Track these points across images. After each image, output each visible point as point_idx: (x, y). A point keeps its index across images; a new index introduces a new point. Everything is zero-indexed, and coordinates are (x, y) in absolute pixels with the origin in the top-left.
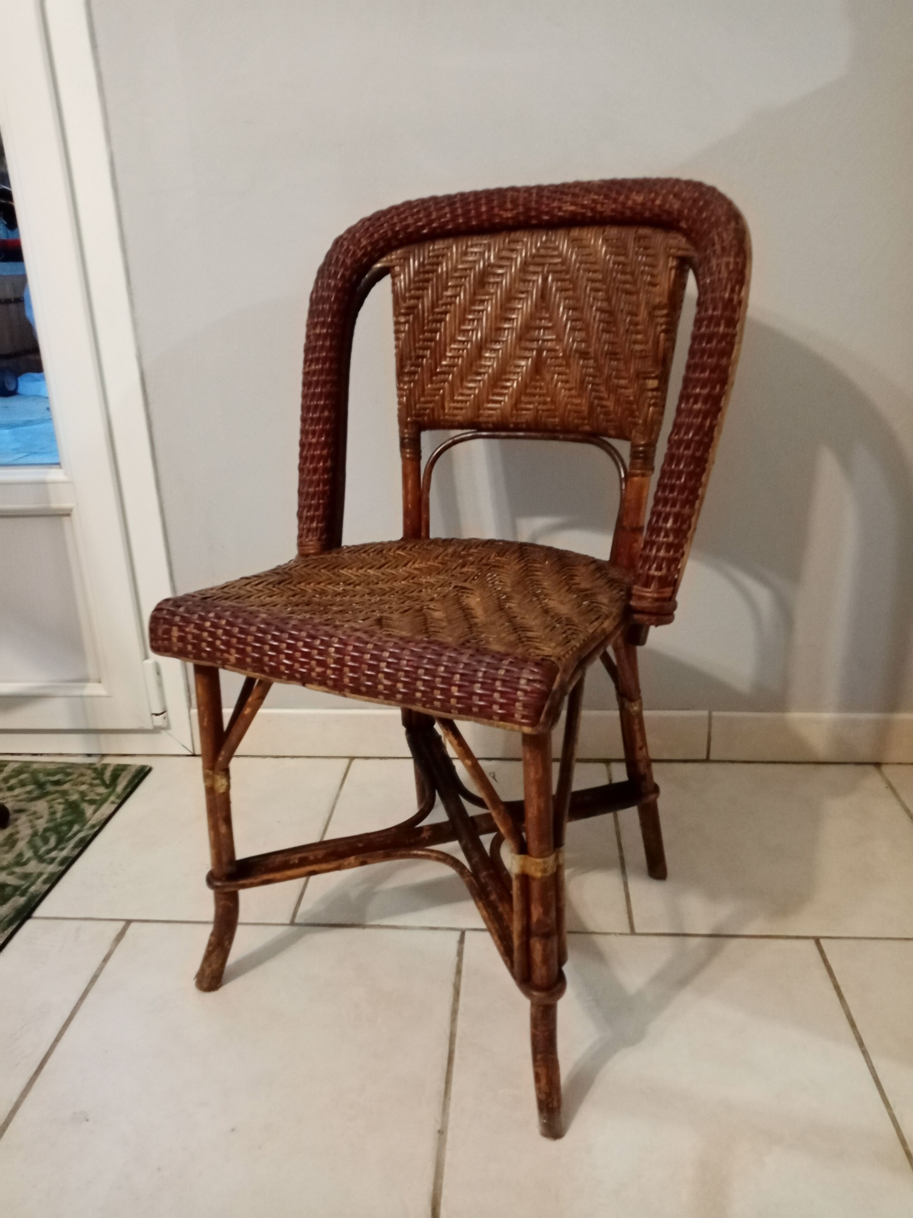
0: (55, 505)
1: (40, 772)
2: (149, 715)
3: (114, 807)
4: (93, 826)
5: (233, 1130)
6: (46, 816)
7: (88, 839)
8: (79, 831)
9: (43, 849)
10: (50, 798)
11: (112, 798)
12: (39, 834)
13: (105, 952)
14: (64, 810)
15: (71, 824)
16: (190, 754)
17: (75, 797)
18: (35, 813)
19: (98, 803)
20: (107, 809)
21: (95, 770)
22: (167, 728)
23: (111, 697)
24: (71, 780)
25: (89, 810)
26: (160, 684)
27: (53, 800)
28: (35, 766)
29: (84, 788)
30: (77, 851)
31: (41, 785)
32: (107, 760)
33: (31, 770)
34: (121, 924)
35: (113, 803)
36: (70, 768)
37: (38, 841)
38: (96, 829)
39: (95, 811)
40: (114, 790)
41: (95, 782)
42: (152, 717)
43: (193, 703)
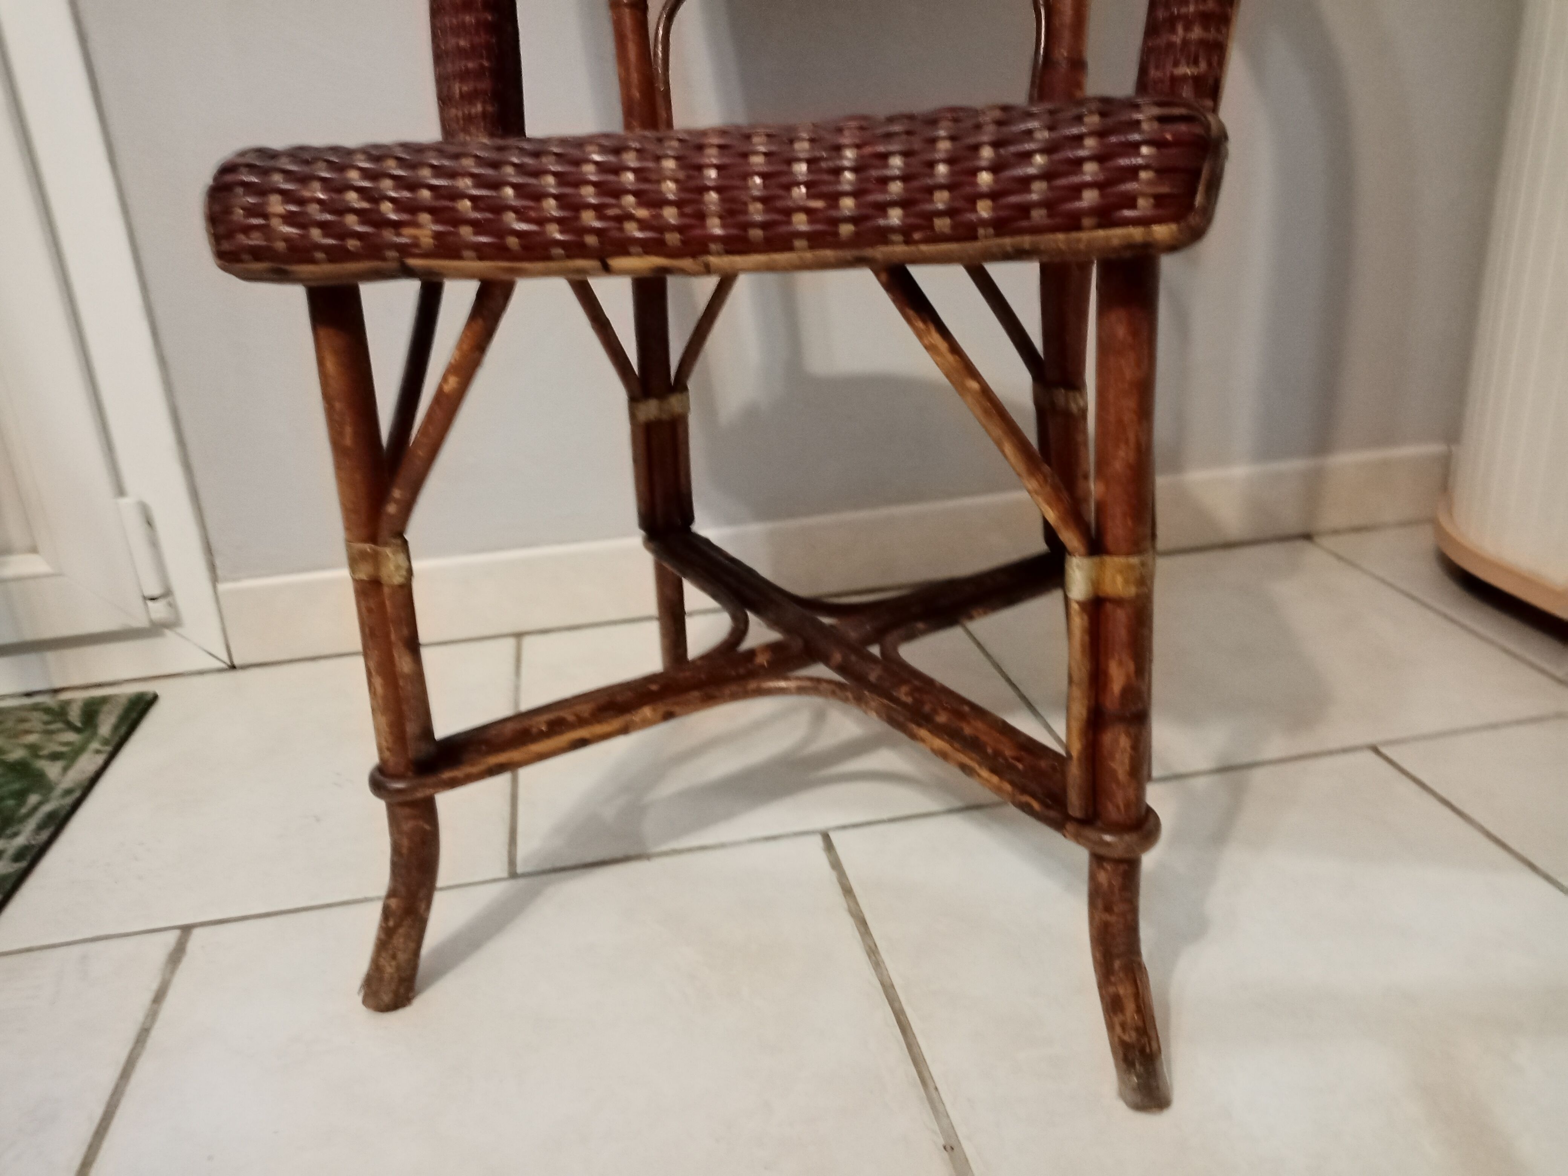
2: (140, 601)
3: (100, 760)
4: (68, 792)
7: (63, 813)
8: (40, 804)
11: (95, 745)
13: (155, 986)
15: (21, 796)
16: (222, 665)
17: (17, 754)
19: (69, 757)
20: (87, 764)
21: (47, 710)
22: (175, 623)
23: (60, 575)
25: (52, 770)
26: (154, 544)
29: (32, 738)
30: (45, 835)
32: (64, 696)
34: (172, 938)
38: (77, 794)
39: (65, 769)
40: (94, 733)
41: (53, 727)
42: (146, 604)
43: (220, 572)
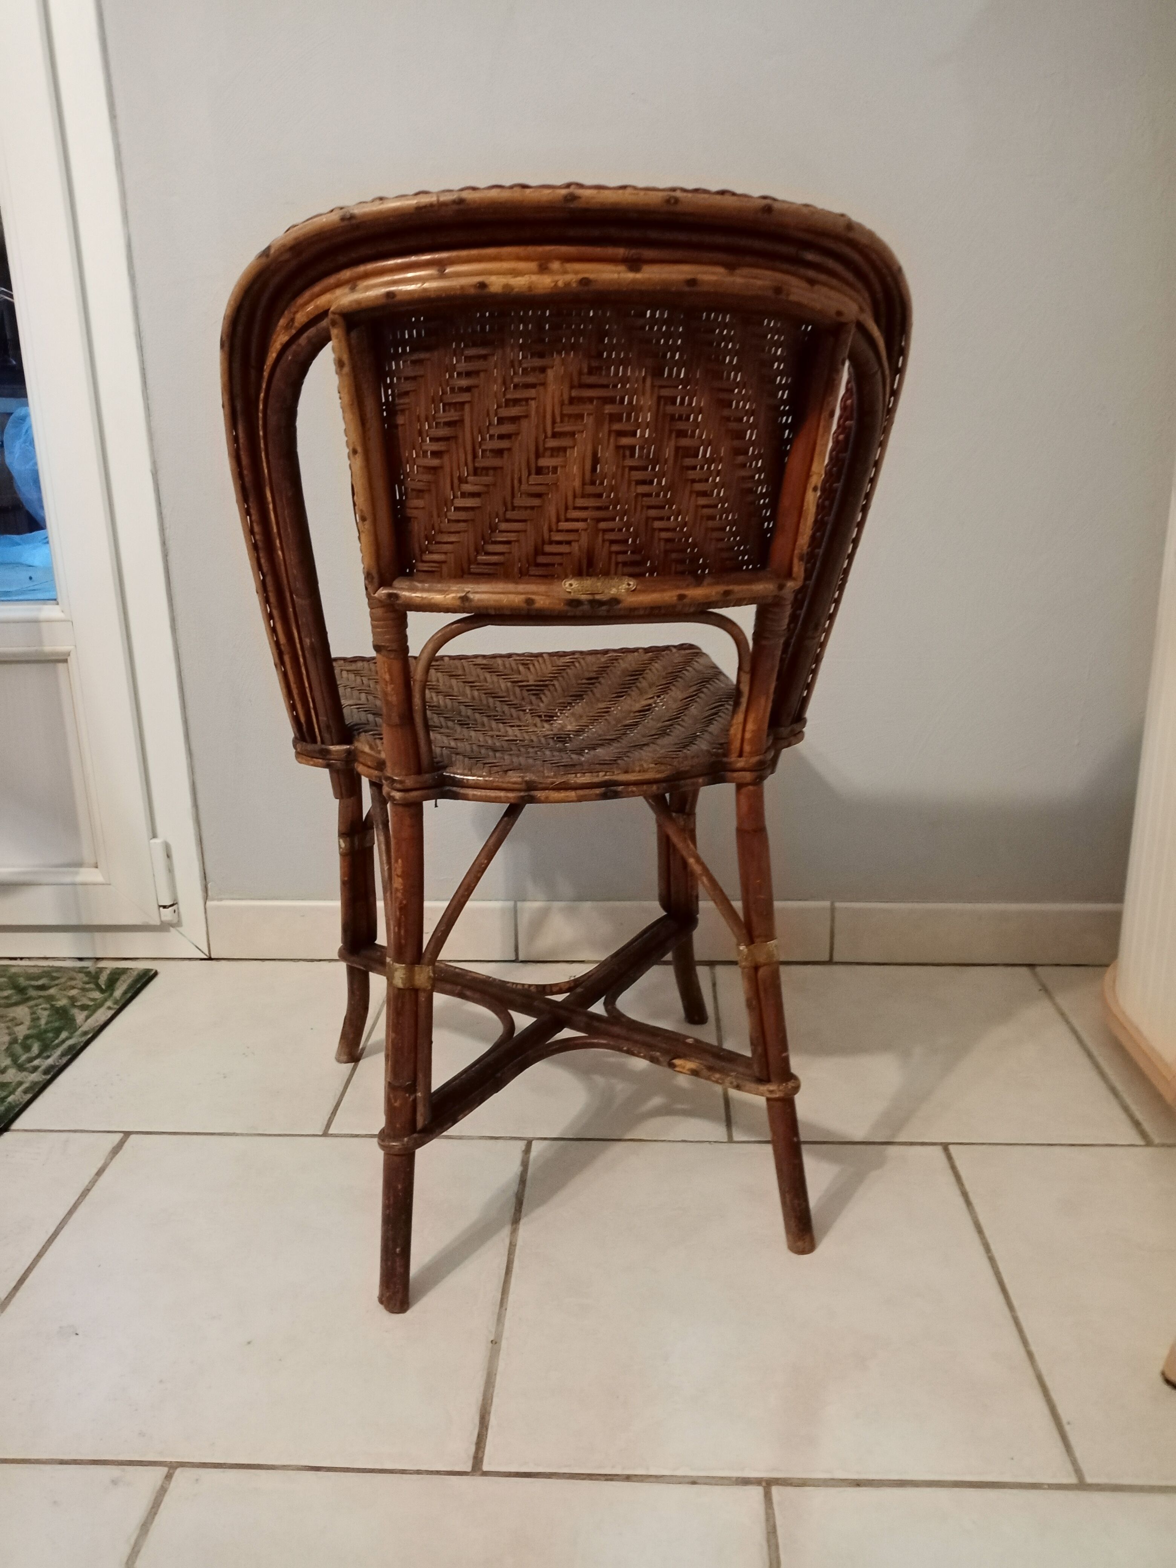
0: (49, 648)
1: (19, 976)
2: (156, 906)
3: (110, 1013)
4: (85, 1033)
5: (249, 1343)
6: (27, 1022)
7: (79, 1047)
8: (67, 1039)
9: (24, 1058)
10: (32, 1003)
11: (109, 1003)
12: (20, 1041)
13: (99, 1165)
14: (49, 1016)
15: (58, 1031)
16: (205, 957)
17: (63, 1002)
18: (13, 1019)
19: (91, 1009)
20: (102, 1015)
21: (88, 974)
22: (177, 924)
23: (110, 884)
24: (57, 985)
25: (80, 1016)
26: (170, 870)
27: (37, 1005)
28: (13, 970)
29: (73, 992)
30: (65, 1060)
31: (21, 990)
32: (101, 964)
33: (8, 974)
34: (118, 1137)
35: (109, 1008)
36: (57, 971)
37: (18, 1048)
38: (90, 1036)
39: (87, 1018)
40: (111, 995)
41: (87, 986)
42: (159, 909)
43: (210, 893)
